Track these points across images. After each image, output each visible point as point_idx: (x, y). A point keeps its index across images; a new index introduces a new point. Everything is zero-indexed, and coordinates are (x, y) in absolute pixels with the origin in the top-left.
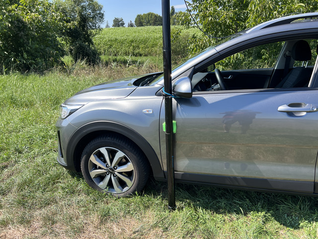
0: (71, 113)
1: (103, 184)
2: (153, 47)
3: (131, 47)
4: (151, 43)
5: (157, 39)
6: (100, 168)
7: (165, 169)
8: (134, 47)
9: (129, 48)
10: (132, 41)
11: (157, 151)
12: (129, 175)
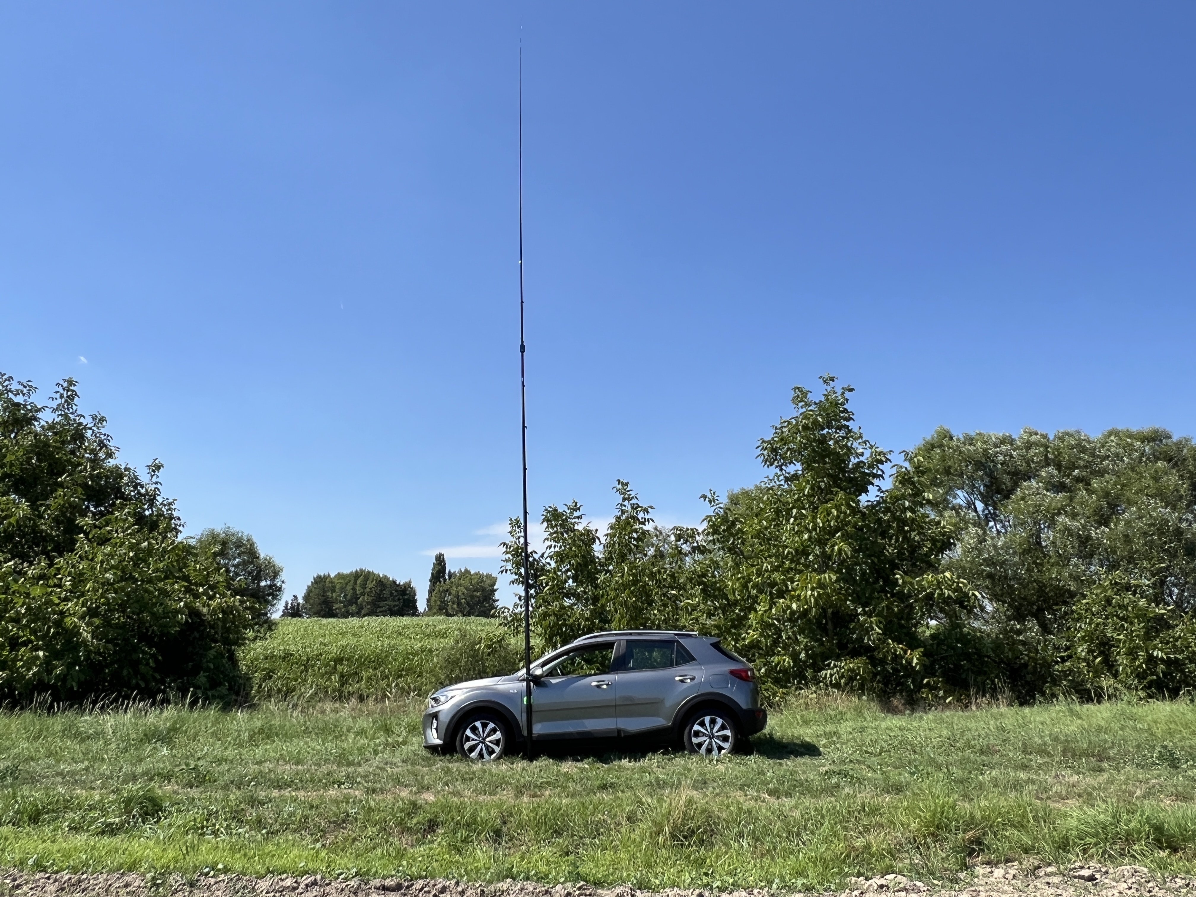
0: (452, 698)
1: (473, 755)
2: (400, 676)
3: (335, 678)
4: (396, 665)
5: (414, 655)
6: (473, 740)
7: (525, 733)
8: (342, 676)
9: (329, 679)
10: (339, 660)
11: (519, 718)
12: (497, 743)
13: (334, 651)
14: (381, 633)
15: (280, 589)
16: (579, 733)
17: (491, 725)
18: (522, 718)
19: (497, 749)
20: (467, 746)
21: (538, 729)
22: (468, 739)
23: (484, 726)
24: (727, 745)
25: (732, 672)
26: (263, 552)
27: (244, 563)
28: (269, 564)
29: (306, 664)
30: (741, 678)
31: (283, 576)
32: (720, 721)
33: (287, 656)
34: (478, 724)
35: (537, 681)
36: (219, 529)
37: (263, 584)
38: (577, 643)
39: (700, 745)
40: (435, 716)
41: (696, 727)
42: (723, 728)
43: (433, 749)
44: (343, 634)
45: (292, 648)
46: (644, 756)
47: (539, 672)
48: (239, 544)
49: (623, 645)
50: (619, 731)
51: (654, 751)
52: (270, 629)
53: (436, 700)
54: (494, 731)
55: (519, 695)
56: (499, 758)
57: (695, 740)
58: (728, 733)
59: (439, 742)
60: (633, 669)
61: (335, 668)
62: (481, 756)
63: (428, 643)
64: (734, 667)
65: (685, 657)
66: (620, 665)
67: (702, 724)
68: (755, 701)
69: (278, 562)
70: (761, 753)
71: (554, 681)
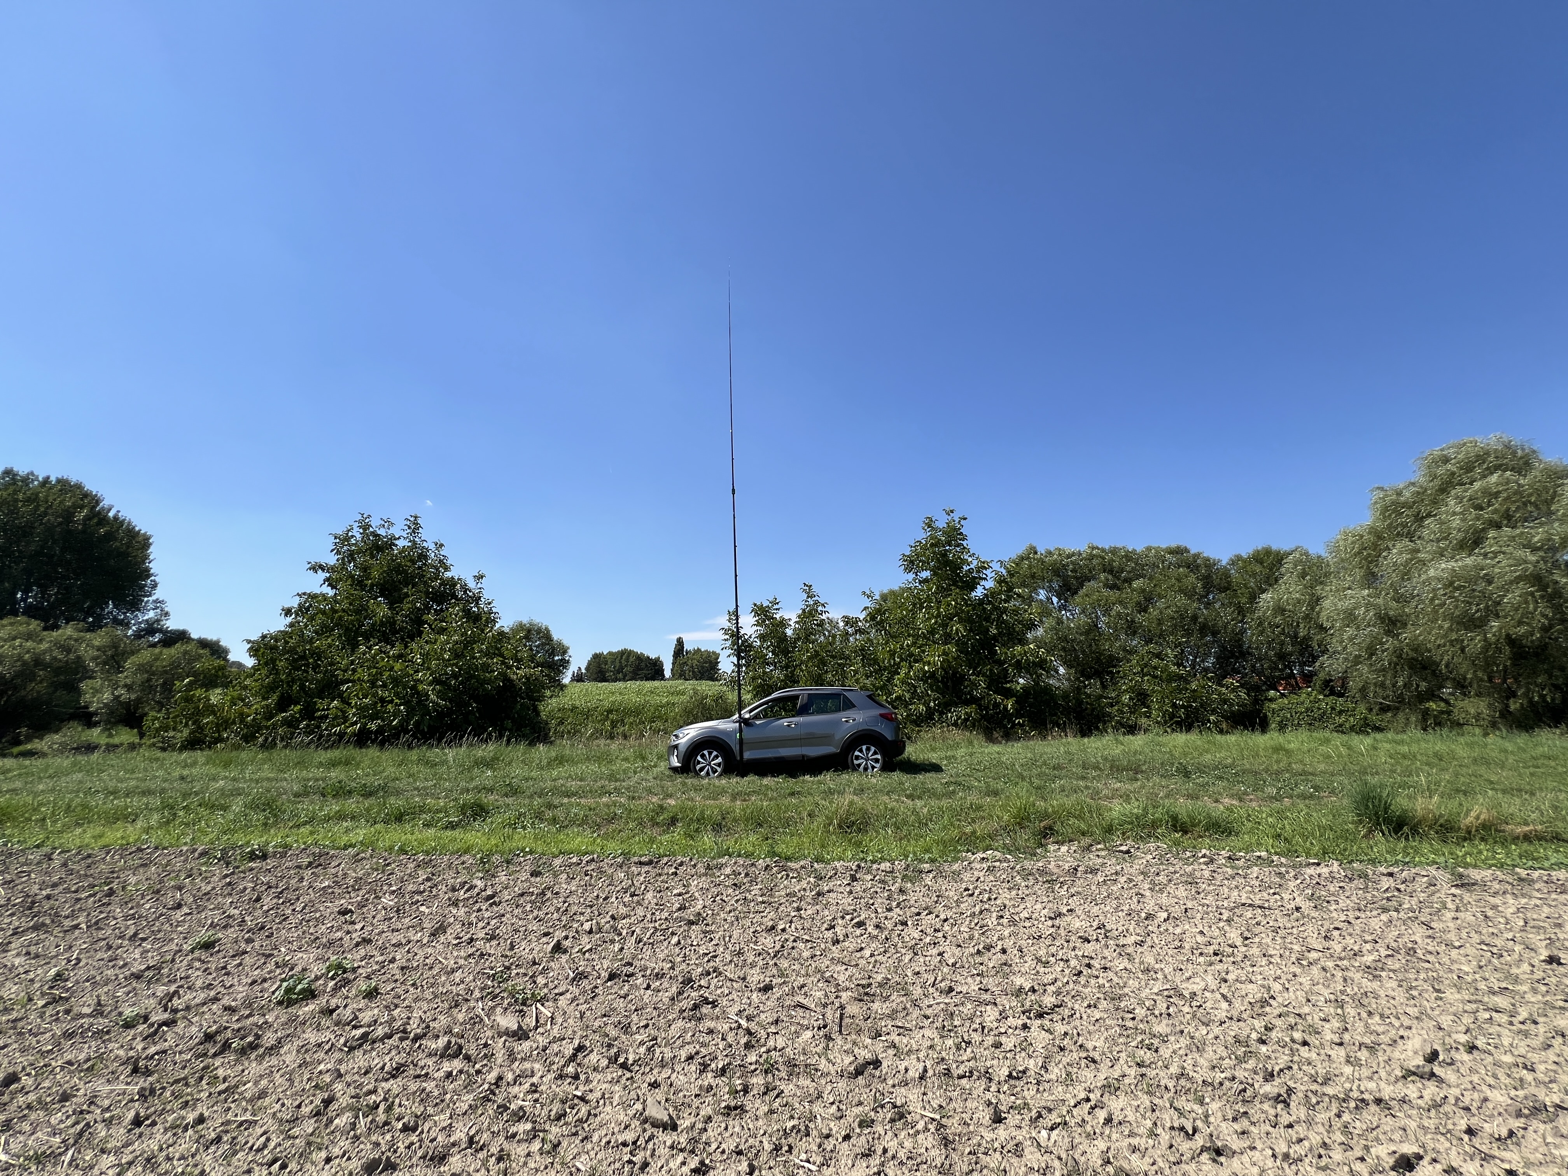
0: (688, 734)
1: (703, 773)
6: (702, 763)
7: (738, 758)
11: (734, 748)
12: (719, 765)
13: (606, 704)
14: (639, 693)
15: (568, 662)
16: (775, 758)
17: (715, 753)
18: (736, 748)
19: (719, 769)
20: (698, 767)
21: (747, 755)
22: (699, 762)
23: (710, 753)
24: (878, 765)
25: (881, 715)
26: (556, 636)
27: (543, 644)
28: (560, 644)
29: (587, 714)
30: (887, 719)
31: (570, 652)
32: (873, 749)
33: (574, 708)
34: (706, 752)
35: (746, 722)
36: (525, 620)
37: (556, 658)
38: (773, 696)
39: (859, 765)
40: (676, 747)
41: (857, 753)
42: (875, 753)
43: (675, 770)
44: (613, 693)
45: (577, 703)
46: (820, 773)
47: (747, 716)
48: (539, 631)
49: (806, 697)
50: (803, 756)
51: (828, 770)
52: (562, 689)
53: (677, 736)
54: (716, 757)
55: (734, 732)
56: (720, 775)
57: (856, 762)
58: (879, 757)
59: (679, 765)
60: (812, 713)
61: (607, 716)
62: (708, 774)
63: (672, 699)
64: (883, 711)
65: (849, 705)
66: (804, 711)
67: (861, 751)
68: (897, 735)
69: (566, 643)
70: (902, 770)
71: (758, 722)
